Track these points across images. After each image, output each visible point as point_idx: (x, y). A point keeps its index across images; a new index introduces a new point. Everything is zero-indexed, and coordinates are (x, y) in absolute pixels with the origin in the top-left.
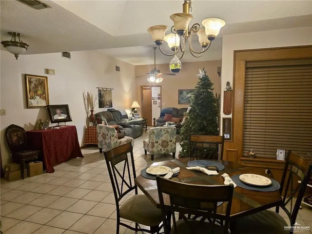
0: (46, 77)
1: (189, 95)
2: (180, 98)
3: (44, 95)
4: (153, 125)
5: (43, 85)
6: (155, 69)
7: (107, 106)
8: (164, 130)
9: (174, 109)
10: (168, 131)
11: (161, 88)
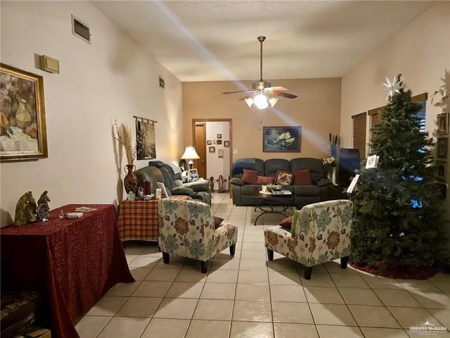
0: (40, 78)
1: (281, 137)
2: (266, 142)
3: (34, 126)
5: (31, 97)
6: (261, 80)
7: (148, 155)
8: (333, 209)
9: (257, 160)
10: (339, 211)
11: (231, 124)
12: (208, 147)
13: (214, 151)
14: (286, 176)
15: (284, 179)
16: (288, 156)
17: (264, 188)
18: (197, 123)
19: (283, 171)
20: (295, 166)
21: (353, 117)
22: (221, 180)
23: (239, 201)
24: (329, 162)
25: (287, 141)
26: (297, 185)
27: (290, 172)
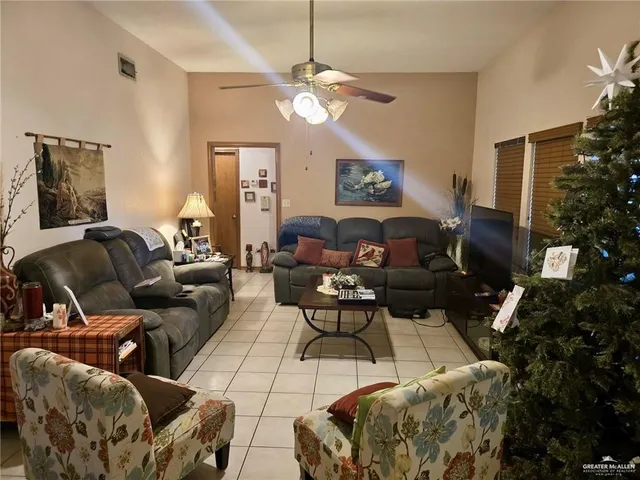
1: (368, 178)
2: (341, 186)
4: (244, 263)
6: (312, 60)
7: (84, 215)
8: (461, 398)
9: (324, 220)
10: (476, 399)
11: (278, 152)
12: (242, 191)
13: (254, 200)
14: (373, 251)
15: (369, 256)
16: (380, 213)
17: (327, 280)
18: (217, 149)
19: (370, 240)
20: (390, 232)
21: (496, 146)
22: (265, 251)
23: (285, 297)
24: (451, 226)
25: (379, 186)
26: (394, 267)
27: (381, 242)
